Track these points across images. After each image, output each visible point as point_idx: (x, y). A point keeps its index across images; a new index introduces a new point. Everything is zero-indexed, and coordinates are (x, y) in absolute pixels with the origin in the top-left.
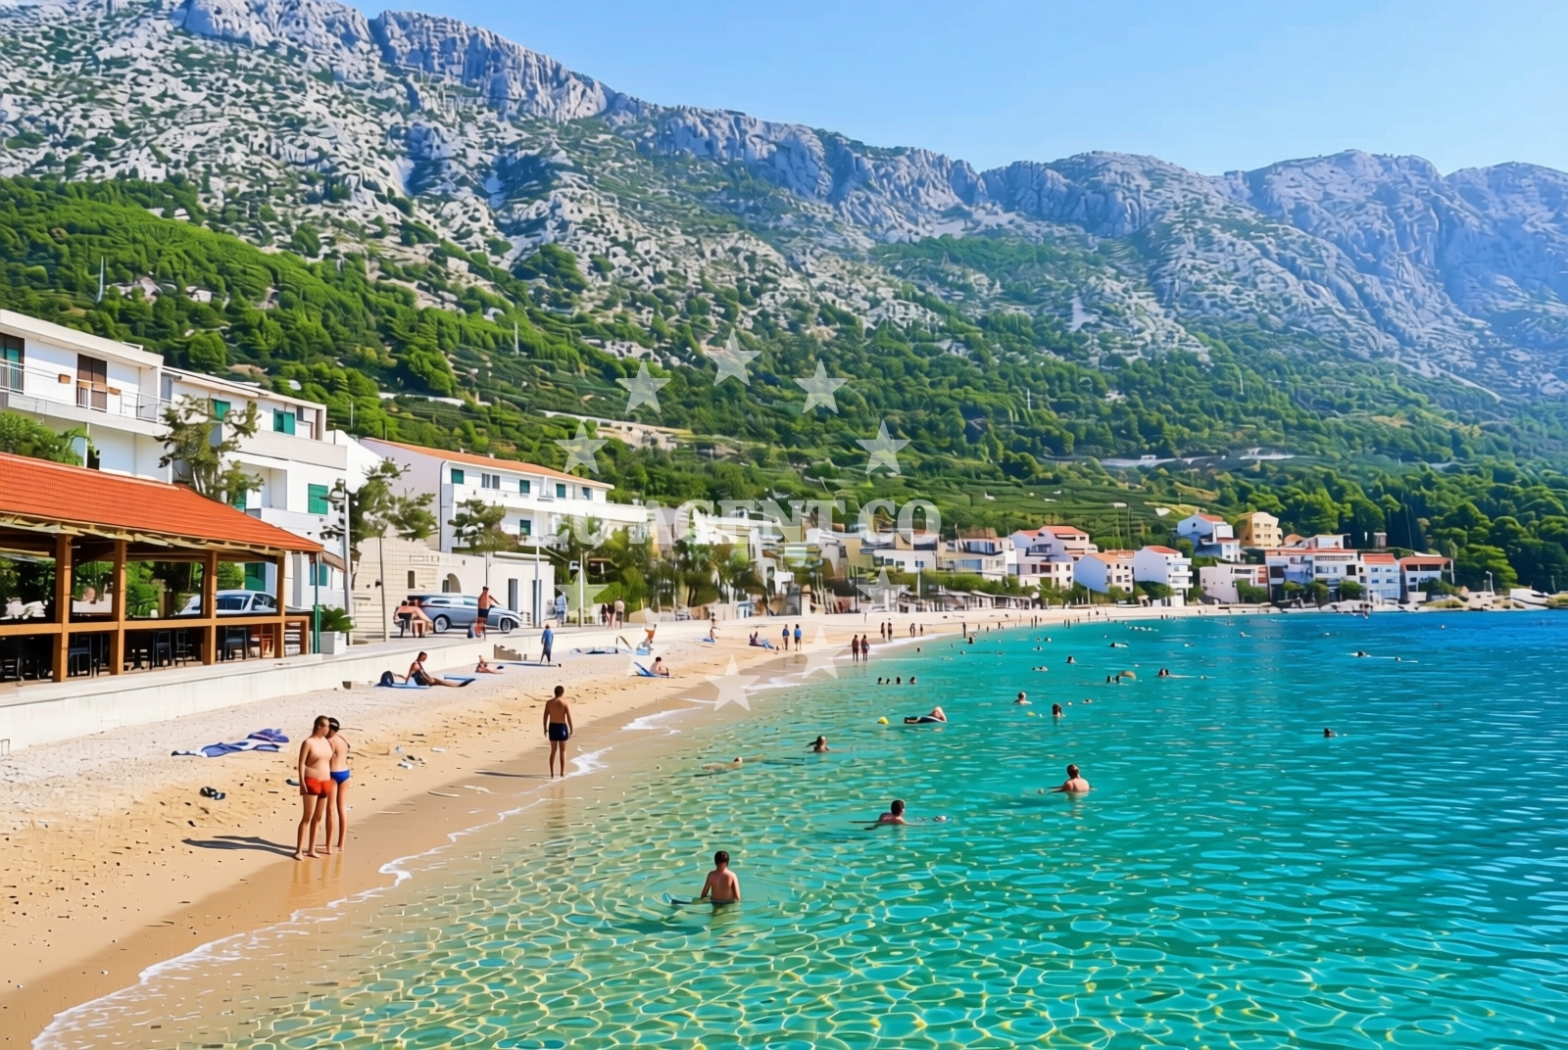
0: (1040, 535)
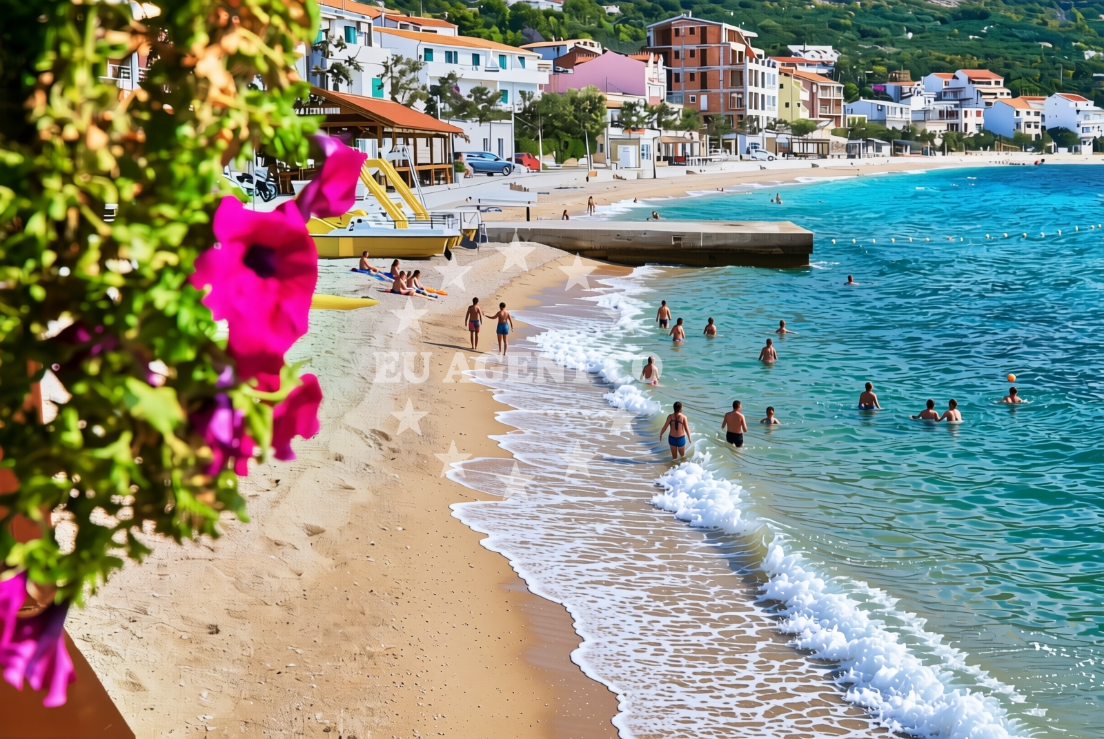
0: (955, 77)
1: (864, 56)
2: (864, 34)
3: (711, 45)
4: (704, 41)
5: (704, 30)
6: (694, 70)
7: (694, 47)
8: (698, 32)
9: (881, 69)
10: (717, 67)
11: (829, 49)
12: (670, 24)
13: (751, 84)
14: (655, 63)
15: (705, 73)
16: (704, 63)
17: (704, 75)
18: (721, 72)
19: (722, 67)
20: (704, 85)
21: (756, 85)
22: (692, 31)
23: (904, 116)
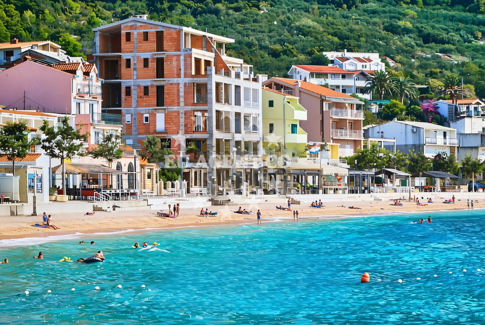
1: (422, 67)
2: (427, 39)
3: (169, 53)
4: (160, 47)
5: (160, 36)
6: (148, 82)
7: (148, 55)
8: (153, 38)
9: (437, 83)
10: (175, 80)
11: (375, 57)
12: (119, 28)
13: (218, 100)
14: (87, 74)
15: (162, 87)
16: (160, 73)
17: (160, 90)
18: (182, 86)
19: (182, 80)
20: (160, 102)
21: (227, 101)
22: (146, 34)
23: (448, 141)
